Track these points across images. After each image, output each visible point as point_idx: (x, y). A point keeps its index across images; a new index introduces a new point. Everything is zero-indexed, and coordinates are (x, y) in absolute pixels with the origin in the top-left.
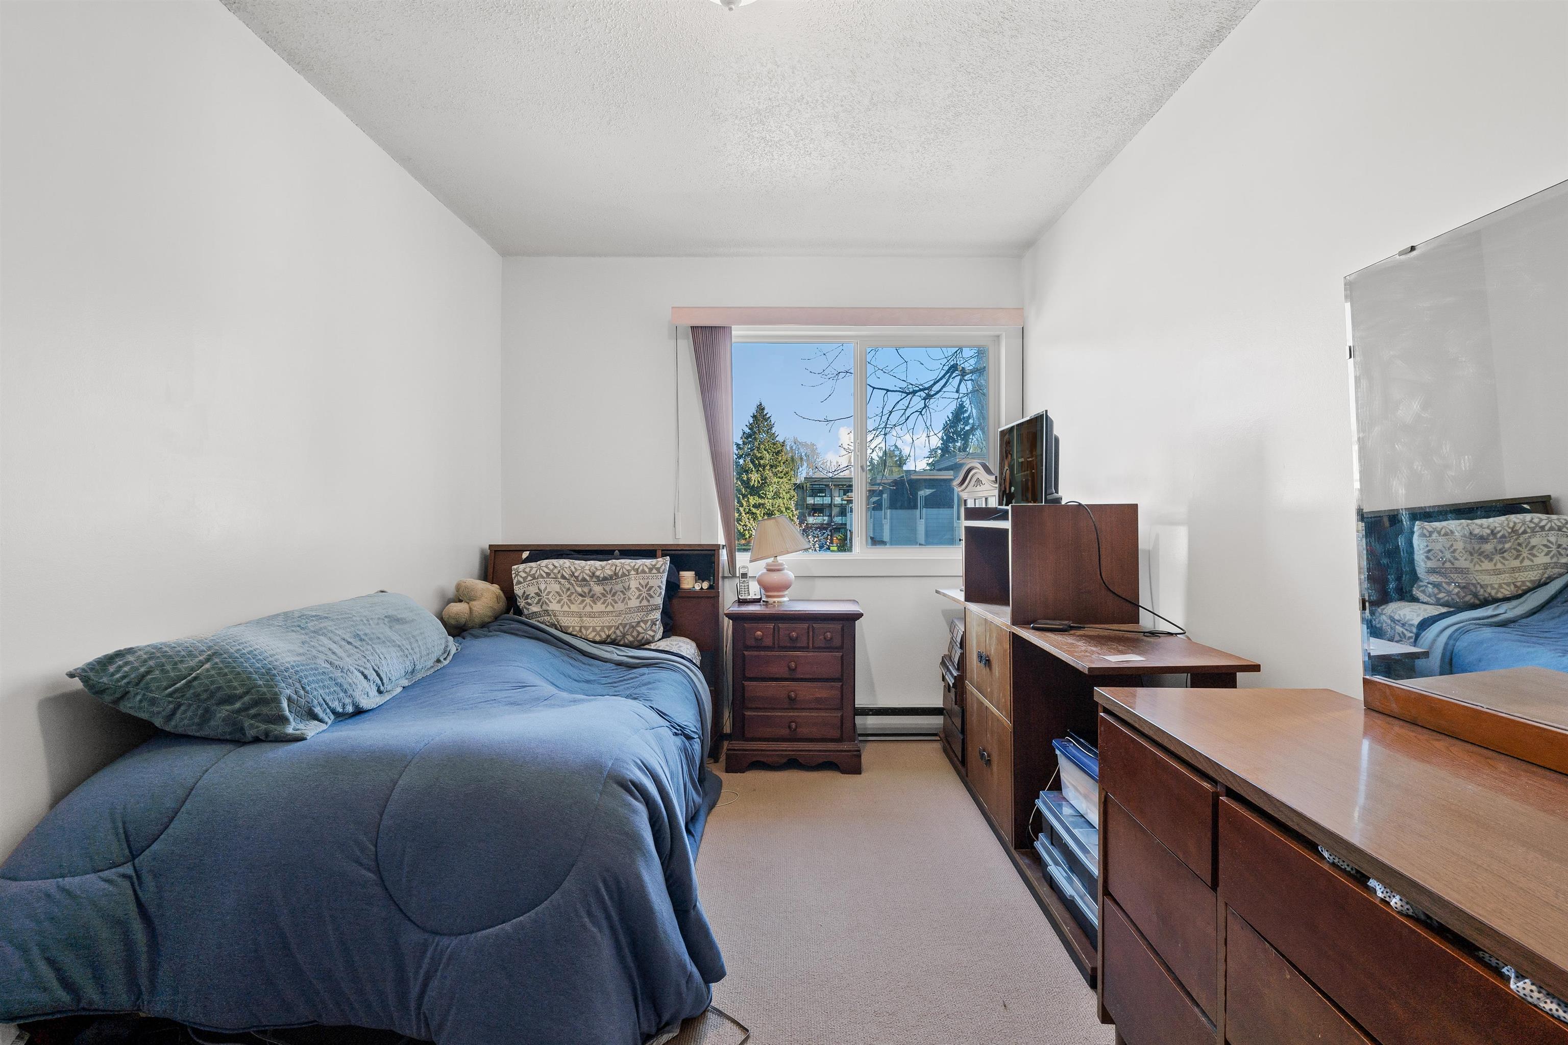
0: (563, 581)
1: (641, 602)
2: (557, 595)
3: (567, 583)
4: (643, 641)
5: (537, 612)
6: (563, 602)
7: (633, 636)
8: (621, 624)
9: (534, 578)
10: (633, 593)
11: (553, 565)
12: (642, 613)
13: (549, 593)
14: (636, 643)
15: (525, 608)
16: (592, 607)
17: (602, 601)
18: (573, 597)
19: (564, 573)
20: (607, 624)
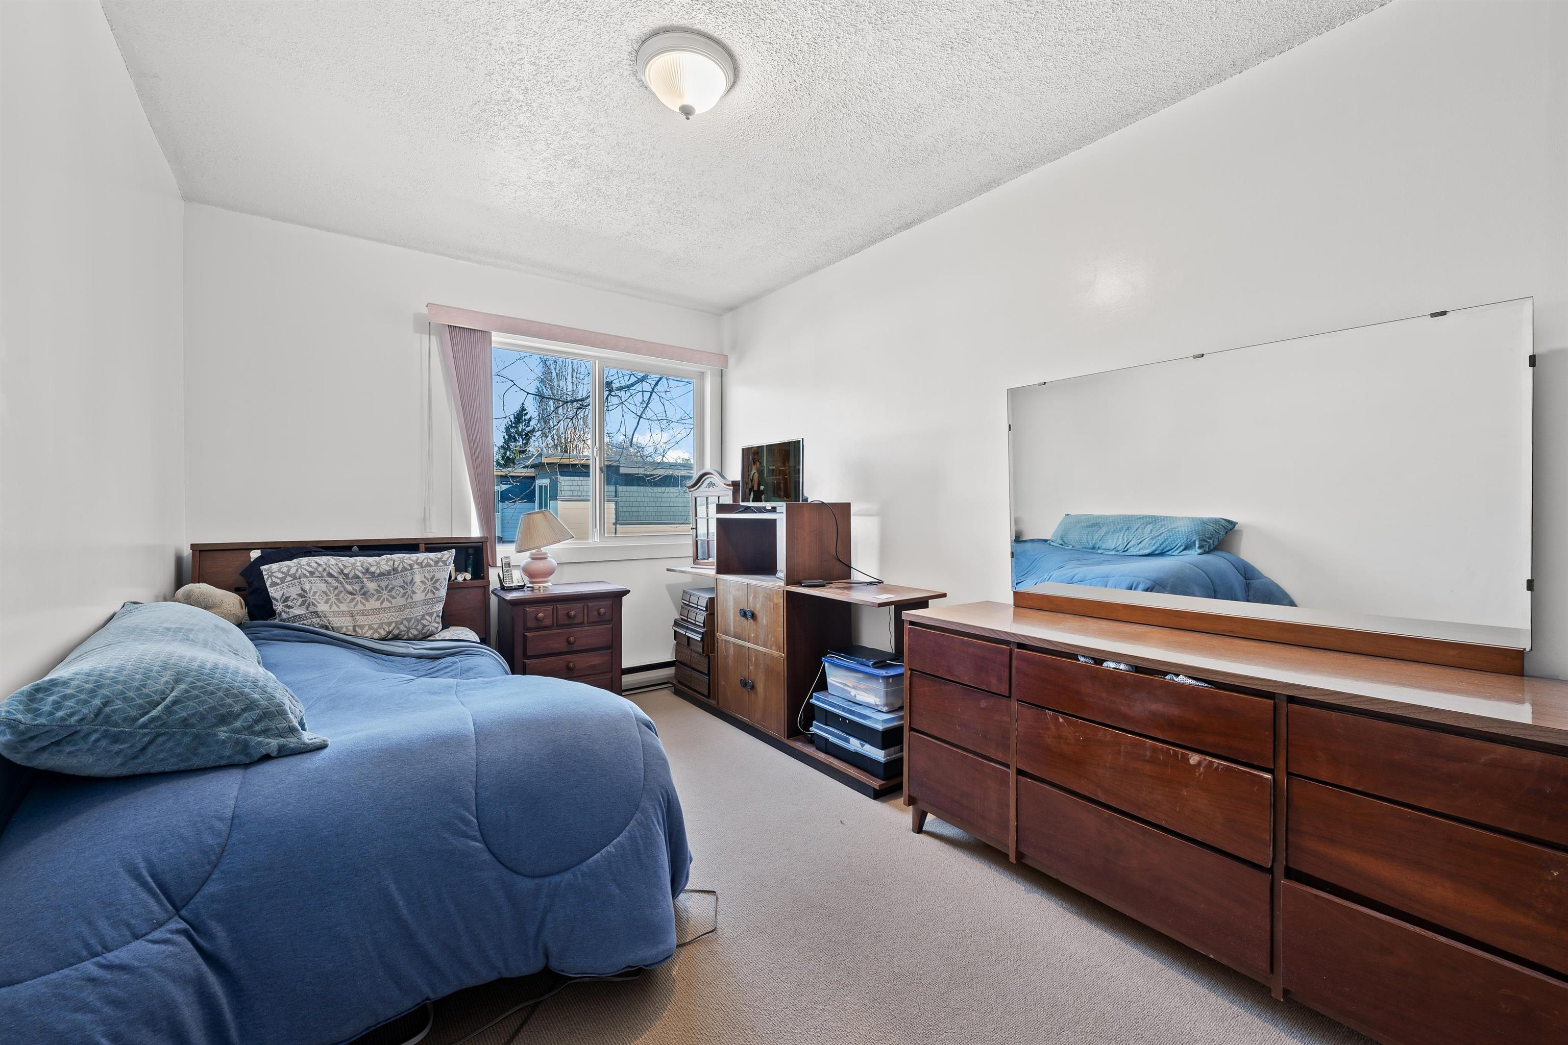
0: (330, 580)
1: (426, 596)
2: (324, 595)
3: (334, 582)
4: (428, 634)
5: (302, 615)
6: (330, 602)
7: (417, 630)
8: (405, 619)
9: (295, 578)
10: (418, 587)
11: (316, 563)
12: (428, 606)
13: (315, 593)
14: (421, 636)
15: (284, 611)
16: (364, 605)
17: (375, 597)
18: (341, 596)
19: (331, 571)
20: (386, 621)
